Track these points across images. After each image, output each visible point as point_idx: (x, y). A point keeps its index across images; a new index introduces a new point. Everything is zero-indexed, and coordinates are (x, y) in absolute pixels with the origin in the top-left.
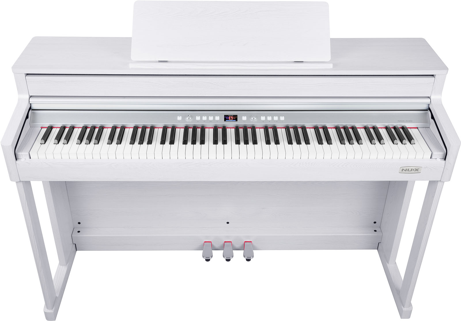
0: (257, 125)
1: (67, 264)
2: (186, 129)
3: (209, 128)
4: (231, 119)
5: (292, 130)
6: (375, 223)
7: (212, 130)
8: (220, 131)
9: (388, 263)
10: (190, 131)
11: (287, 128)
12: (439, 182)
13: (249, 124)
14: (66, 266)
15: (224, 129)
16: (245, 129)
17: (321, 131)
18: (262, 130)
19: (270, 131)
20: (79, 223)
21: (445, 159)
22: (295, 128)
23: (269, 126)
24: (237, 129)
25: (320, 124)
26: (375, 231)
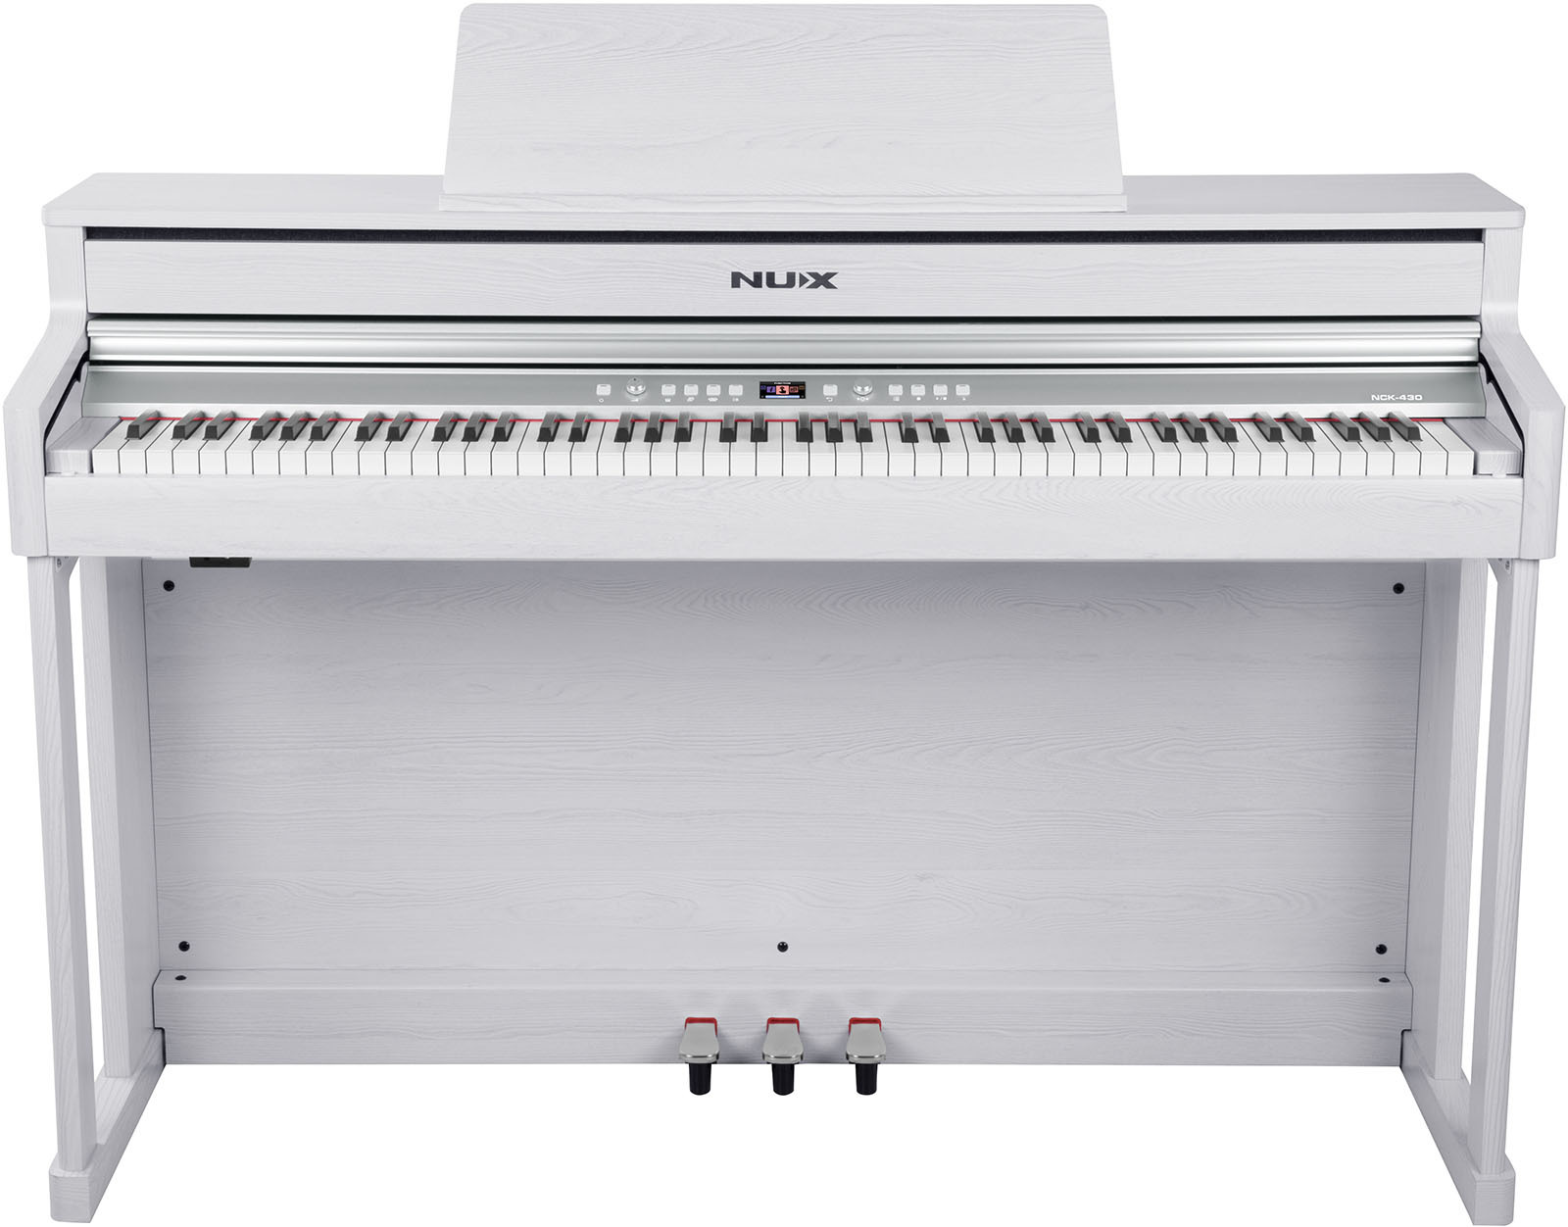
0: (874, 412)
1: (132, 1074)
3: (707, 421)
6: (1381, 949)
9: (1432, 1077)
12: (1517, 565)
14: (128, 1080)
18: (892, 425)
20: (184, 946)
21: (1521, 475)
23: (915, 419)
25: (1095, 413)
26: (1385, 980)
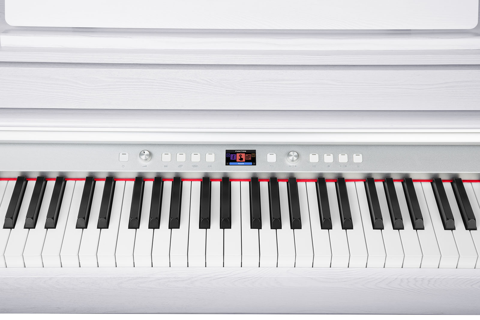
0: (300, 173)
2: (139, 181)
3: (192, 180)
4: (241, 159)
5: (379, 186)
7: (197, 185)
8: (216, 186)
10: (149, 186)
11: (369, 182)
13: (282, 171)
15: (226, 182)
16: (273, 182)
17: (448, 187)
18: (312, 186)
19: (331, 187)
22: (388, 181)
23: (327, 177)
24: (254, 182)
25: (444, 172)
